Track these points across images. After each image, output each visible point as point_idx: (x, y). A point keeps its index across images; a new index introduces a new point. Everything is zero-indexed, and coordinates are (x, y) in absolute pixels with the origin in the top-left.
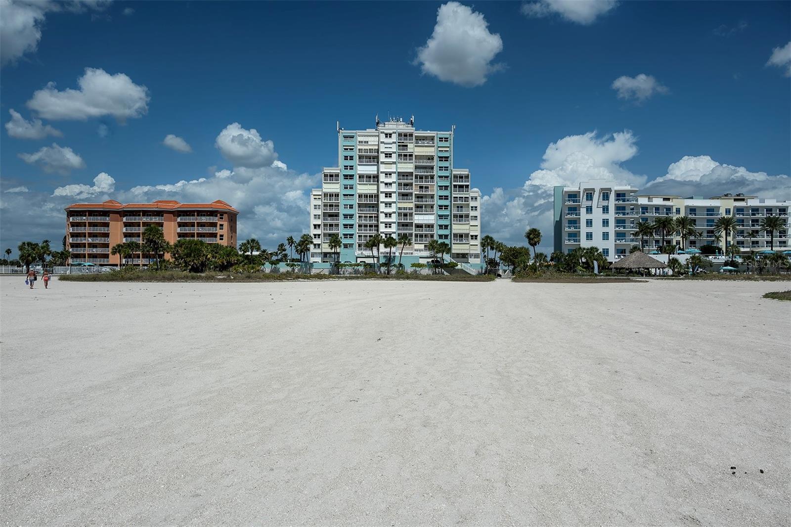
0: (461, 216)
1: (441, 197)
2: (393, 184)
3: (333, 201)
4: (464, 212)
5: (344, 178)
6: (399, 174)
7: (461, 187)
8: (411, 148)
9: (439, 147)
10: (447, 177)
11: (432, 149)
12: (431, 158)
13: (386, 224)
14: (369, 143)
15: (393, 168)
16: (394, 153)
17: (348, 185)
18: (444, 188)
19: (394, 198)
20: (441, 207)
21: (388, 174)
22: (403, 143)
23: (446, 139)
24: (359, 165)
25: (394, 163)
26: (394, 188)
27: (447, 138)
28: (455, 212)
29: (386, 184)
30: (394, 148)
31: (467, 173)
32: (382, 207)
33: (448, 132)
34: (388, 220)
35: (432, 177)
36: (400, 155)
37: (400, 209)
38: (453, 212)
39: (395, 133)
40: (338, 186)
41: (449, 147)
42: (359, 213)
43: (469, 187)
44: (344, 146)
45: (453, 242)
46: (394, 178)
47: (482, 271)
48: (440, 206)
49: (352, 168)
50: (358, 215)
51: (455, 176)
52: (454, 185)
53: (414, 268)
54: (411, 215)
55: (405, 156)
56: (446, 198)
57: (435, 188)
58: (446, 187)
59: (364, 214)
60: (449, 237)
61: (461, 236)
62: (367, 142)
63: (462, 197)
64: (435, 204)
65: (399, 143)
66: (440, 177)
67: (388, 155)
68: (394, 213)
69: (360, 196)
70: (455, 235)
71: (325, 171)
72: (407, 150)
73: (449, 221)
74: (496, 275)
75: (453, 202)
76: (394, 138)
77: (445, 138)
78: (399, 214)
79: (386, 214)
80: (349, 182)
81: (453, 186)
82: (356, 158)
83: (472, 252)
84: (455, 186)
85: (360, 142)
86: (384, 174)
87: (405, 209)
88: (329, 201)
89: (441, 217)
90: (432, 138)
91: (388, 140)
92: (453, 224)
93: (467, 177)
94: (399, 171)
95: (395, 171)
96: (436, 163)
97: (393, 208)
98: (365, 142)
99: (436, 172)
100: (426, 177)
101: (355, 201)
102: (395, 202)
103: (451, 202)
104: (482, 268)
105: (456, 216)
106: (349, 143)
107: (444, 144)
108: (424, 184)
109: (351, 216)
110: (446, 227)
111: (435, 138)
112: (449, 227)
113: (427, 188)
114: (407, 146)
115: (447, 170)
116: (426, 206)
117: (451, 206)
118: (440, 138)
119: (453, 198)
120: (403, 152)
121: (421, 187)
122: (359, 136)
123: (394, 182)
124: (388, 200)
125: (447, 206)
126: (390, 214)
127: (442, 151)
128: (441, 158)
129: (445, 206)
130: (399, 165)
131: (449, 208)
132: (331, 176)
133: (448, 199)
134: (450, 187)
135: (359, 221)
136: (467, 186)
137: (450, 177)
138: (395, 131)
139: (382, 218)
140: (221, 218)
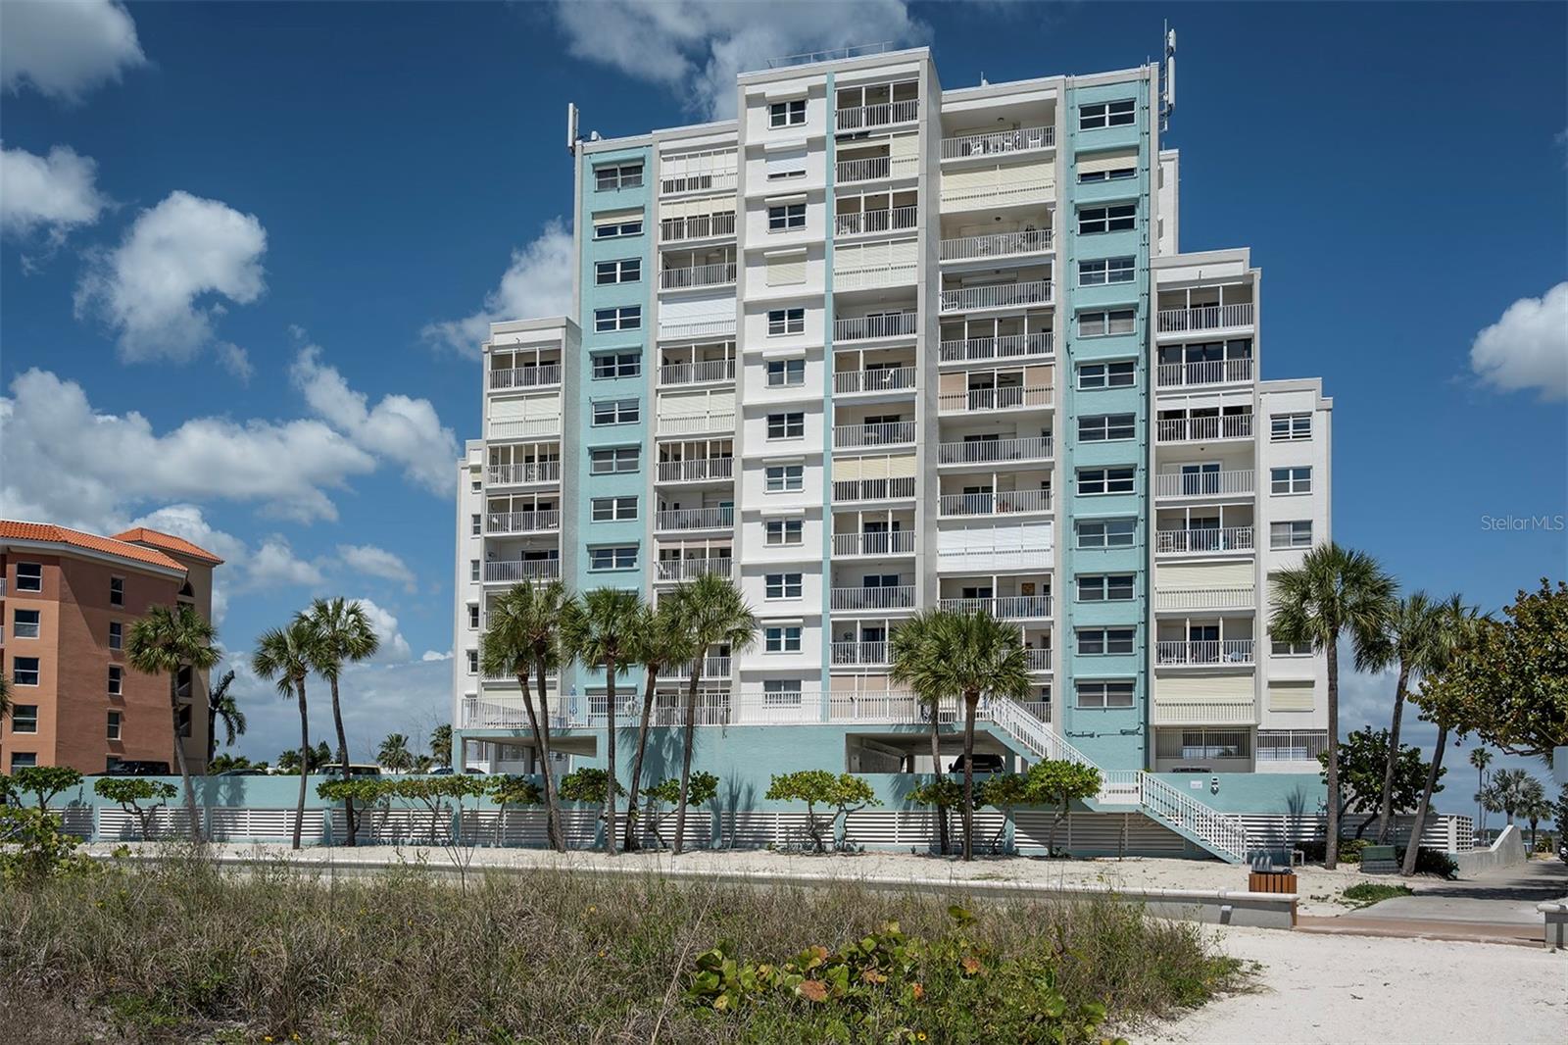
0: (1206, 522)
1: (1090, 428)
2: (808, 365)
3: (534, 483)
4: (1228, 493)
5: (597, 373)
6: (844, 306)
7: (1206, 351)
8: (907, 157)
9: (1080, 156)
10: (1125, 313)
11: (1044, 173)
12: (1034, 222)
13: (771, 579)
14: (716, 185)
15: (811, 280)
16: (817, 196)
17: (613, 403)
18: (1107, 374)
19: (816, 434)
20: (1090, 481)
21: (786, 316)
22: (863, 135)
23: (1123, 111)
24: (664, 298)
25: (815, 251)
26: (816, 384)
27: (1129, 105)
28: (1169, 493)
29: (775, 367)
30: (818, 172)
31: (1239, 269)
32: (753, 493)
33: (1138, 70)
34: (785, 555)
35: (1042, 322)
36: (846, 207)
37: (844, 490)
38: (1154, 498)
39: (817, 92)
40: (553, 407)
41: (1134, 150)
42: (661, 539)
43: (1255, 347)
44: (595, 215)
45: (1155, 666)
46: (817, 328)
47: (1296, 830)
48: (1083, 475)
49: (631, 317)
50: (657, 546)
51: (1170, 297)
52: (1163, 349)
53: (798, 806)
54: (904, 521)
55: (877, 204)
56: (1121, 426)
57: (1061, 376)
58: (1122, 370)
59: (688, 539)
60: (1137, 641)
61: (1207, 631)
62: (706, 181)
63: (1215, 412)
64: (1059, 466)
65: (840, 139)
66: (1087, 316)
67: (787, 214)
68: (814, 513)
69: (669, 454)
70: (1169, 625)
71: (499, 340)
72: (884, 169)
73: (1140, 552)
74: (1410, 859)
75: (1155, 442)
76: (820, 118)
77: (1114, 107)
78: (843, 522)
79: (773, 528)
80: (617, 389)
81: (1155, 355)
82: (653, 269)
83: (1269, 722)
84: (1168, 352)
85: (668, 186)
86: (765, 317)
87: (876, 488)
88: (511, 485)
89: (1090, 532)
90: (1042, 115)
91: (792, 135)
92: (1153, 564)
93: (1240, 293)
94: (837, 289)
95: (820, 290)
96: (1065, 247)
97: (813, 491)
98: (694, 183)
99: (1065, 294)
100: (1010, 325)
101: (645, 482)
102: (816, 459)
103: (1147, 445)
104: (1295, 807)
105: (1168, 519)
106: (620, 198)
107: (1109, 135)
108: (996, 361)
109: (627, 554)
110: (1121, 585)
111: (1059, 110)
112: (1137, 587)
113: (1011, 380)
114: (885, 149)
115: (1129, 276)
116: (1010, 480)
117: (1147, 469)
118: (1085, 111)
119: (1154, 418)
120: (863, 186)
121: (980, 385)
122: (667, 155)
123: (816, 354)
124: (786, 448)
125: (1128, 472)
126: (795, 527)
127: (1100, 175)
128: (1091, 220)
129: (1114, 473)
130: (842, 260)
131: (1138, 480)
132: (526, 361)
133: (1130, 433)
134: (1142, 364)
135: (662, 577)
136: (1242, 346)
137: (1141, 314)
138: (822, 80)
139: (752, 546)
140: (22, 583)
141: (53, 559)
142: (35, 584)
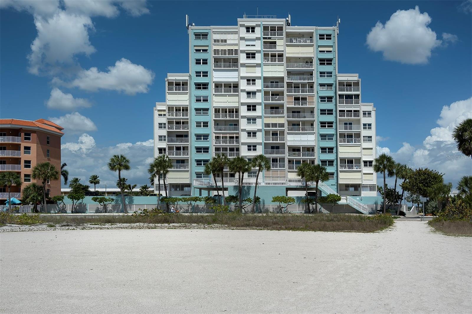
0: (350, 136)
1: (323, 112)
2: (257, 93)
3: (181, 117)
4: (354, 130)
5: (196, 88)
6: (266, 79)
7: (349, 97)
8: (281, 45)
9: (319, 46)
10: (330, 85)
11: (311, 49)
12: (309, 61)
13: (249, 146)
14: (228, 42)
15: (257, 73)
16: (259, 52)
17: (201, 96)
18: (326, 99)
19: (259, 111)
20: (323, 124)
21: (251, 81)
22: (270, 38)
23: (329, 37)
24: (215, 70)
25: (258, 65)
26: (259, 98)
27: (330, 35)
28: (341, 129)
29: (249, 93)
30: (258, 46)
31: (356, 79)
32: (243, 124)
33: (332, 27)
34: (252, 140)
35: (311, 86)
36: (266, 55)
37: (267, 125)
38: (338, 130)
39: (258, 26)
40: (186, 97)
41: (332, 46)
42: (215, 133)
43: (360, 97)
44: (195, 46)
45: (339, 169)
46: (259, 85)
47: (377, 208)
48: (322, 123)
49: (205, 74)
50: (214, 135)
51: (341, 84)
52: (340, 95)
53: (277, 203)
54: (282, 133)
55: (273, 56)
56: (330, 112)
57: (316, 99)
58: (330, 99)
59: (223, 134)
60: (335, 163)
61: (350, 161)
62: (225, 41)
63: (351, 111)
64: (316, 121)
65: (264, 38)
66: (322, 85)
67: (251, 55)
68: (260, 130)
69: (217, 111)
70: (343, 160)
71: (169, 78)
72: (275, 47)
73: (335, 142)
74: (398, 213)
75: (338, 117)
76: (259, 33)
77: (327, 35)
78: (267, 133)
79: (249, 133)
80: (202, 93)
81: (338, 97)
82: (211, 62)
83: (365, 182)
84: (341, 96)
85: (215, 41)
86: (246, 80)
87: (274, 125)
88: (174, 117)
89: (323, 137)
90: (310, 36)
91: (251, 35)
92: (338, 146)
93: (357, 84)
94: (264, 75)
95: (260, 75)
96: (316, 68)
97: (259, 125)
98: (222, 41)
99: (316, 79)
100: (304, 85)
101: (211, 117)
102: (260, 117)
103: (336, 117)
104: (377, 203)
105: (342, 135)
106: (201, 42)
107: (325, 42)
108: (300, 94)
109: (206, 137)
110: (331, 150)
111: (314, 35)
112: (334, 150)
113: (304, 99)
114: (275, 43)
115: (331, 76)
116: (304, 123)
117: (336, 123)
118: (320, 35)
119: (338, 112)
120: (270, 51)
121: (297, 99)
122: (215, 33)
123: (259, 91)
124: (252, 114)
125: (332, 123)
126: (254, 133)
127: (324, 51)
128: (322, 62)
129: (329, 123)
130: (265, 68)
131: (334, 125)
132: (178, 84)
133: (332, 114)
134: (334, 98)
135: (216, 143)
136: (357, 96)
137: (334, 86)
138: (259, 23)
139: (244, 138)
140: (26, 139)
141: (34, 132)
142: (29, 139)
